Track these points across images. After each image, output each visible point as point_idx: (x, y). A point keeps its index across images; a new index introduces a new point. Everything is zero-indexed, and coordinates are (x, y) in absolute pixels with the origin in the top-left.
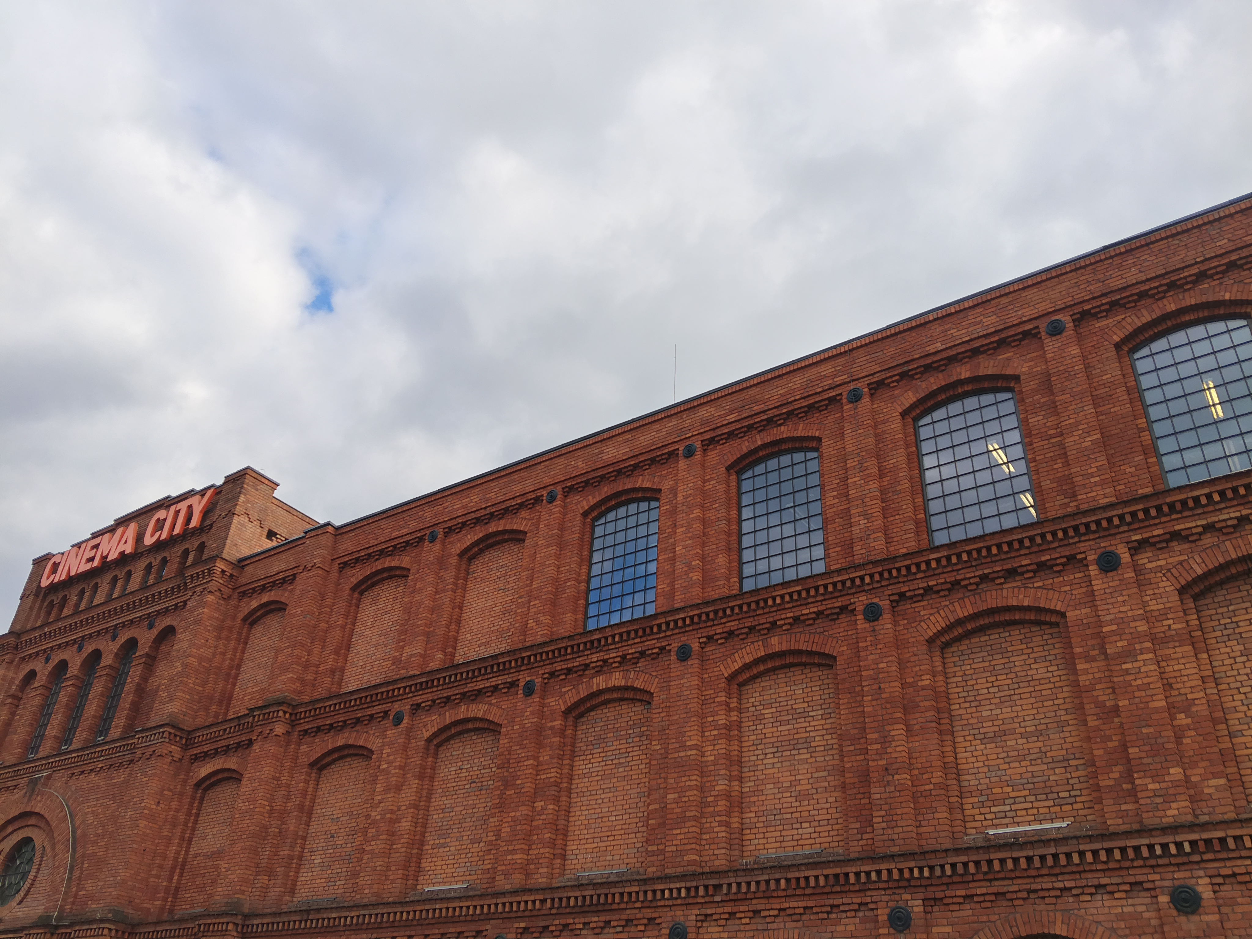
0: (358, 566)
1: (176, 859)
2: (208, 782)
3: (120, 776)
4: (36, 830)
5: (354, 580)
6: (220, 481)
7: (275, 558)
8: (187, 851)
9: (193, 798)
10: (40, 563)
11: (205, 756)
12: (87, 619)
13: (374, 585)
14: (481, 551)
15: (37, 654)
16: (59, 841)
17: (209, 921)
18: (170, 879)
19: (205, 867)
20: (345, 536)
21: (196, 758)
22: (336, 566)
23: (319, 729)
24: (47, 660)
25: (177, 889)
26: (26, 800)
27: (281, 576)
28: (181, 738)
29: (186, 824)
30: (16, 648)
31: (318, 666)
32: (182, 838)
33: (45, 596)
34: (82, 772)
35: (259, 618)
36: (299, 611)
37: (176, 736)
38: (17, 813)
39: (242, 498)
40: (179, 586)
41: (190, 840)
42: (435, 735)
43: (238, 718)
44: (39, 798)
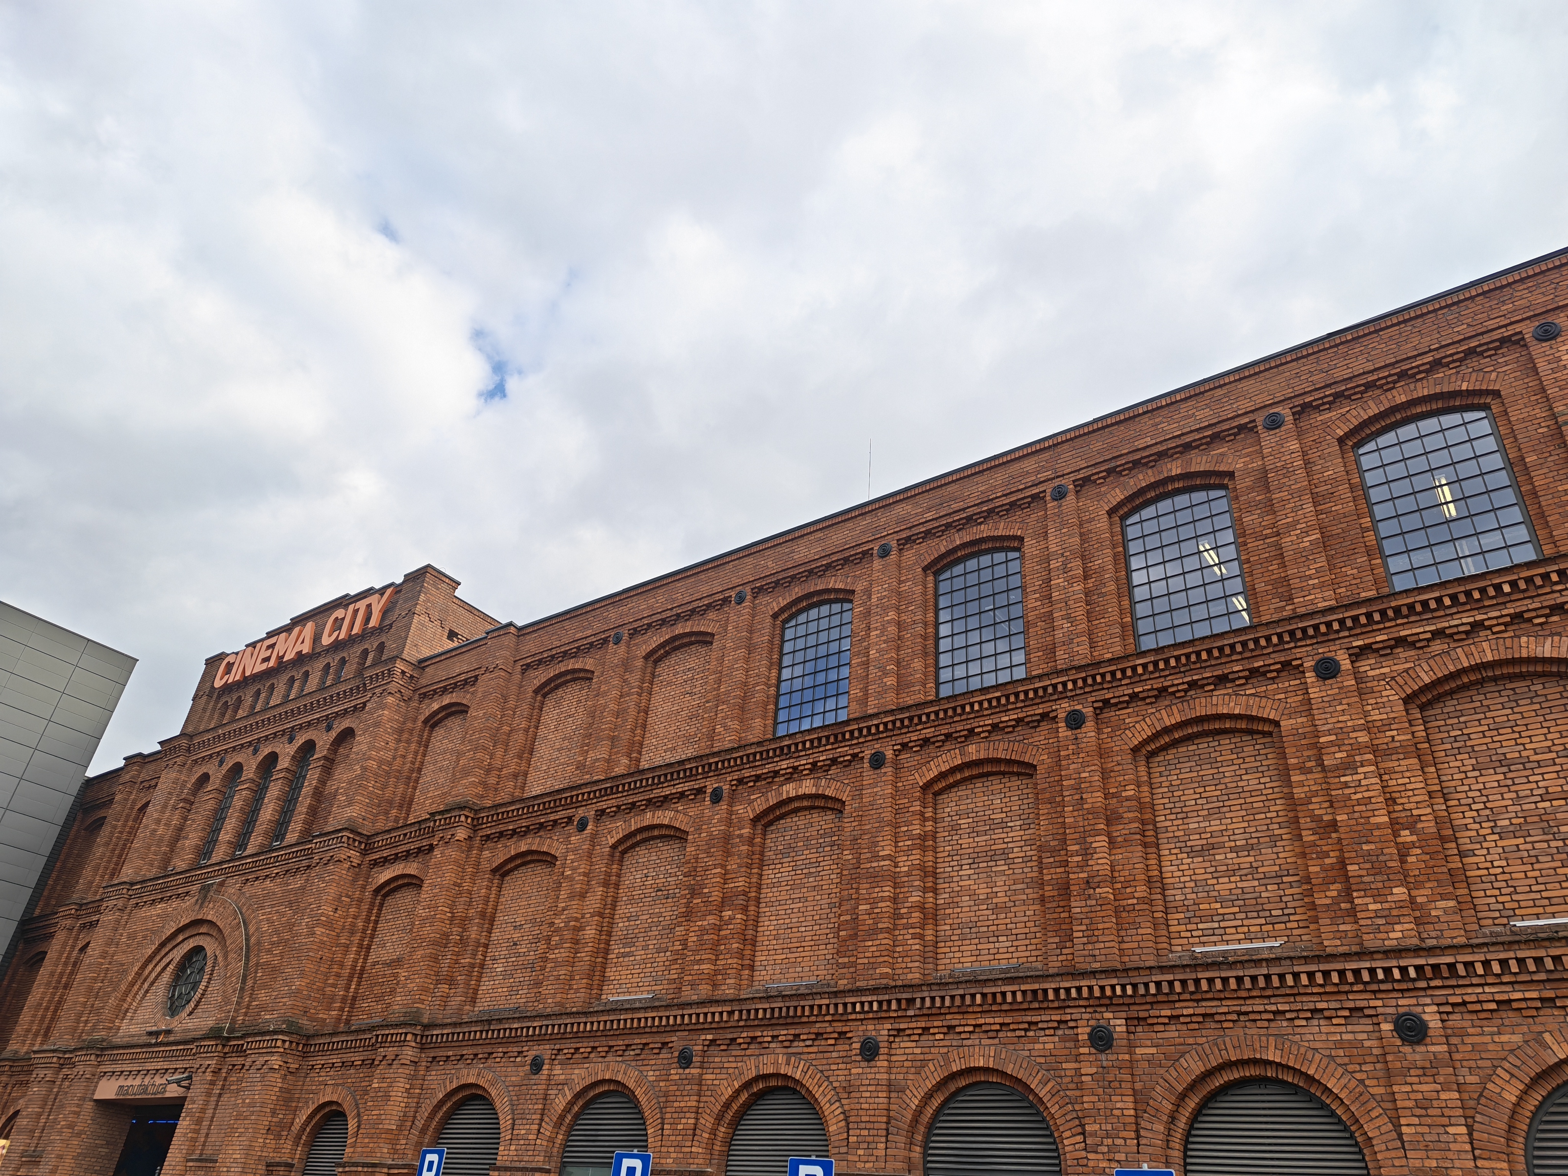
0: (542, 668)
1: (354, 967)
2: (387, 889)
3: (297, 882)
4: (208, 939)
5: (537, 683)
6: (399, 580)
7: (456, 659)
8: (365, 959)
9: (372, 904)
10: (212, 663)
11: (385, 861)
12: (263, 721)
13: (557, 687)
14: (667, 654)
15: (211, 756)
16: (232, 950)
17: (387, 1032)
18: (347, 988)
19: (384, 976)
20: (528, 637)
21: (375, 863)
22: (518, 668)
23: (501, 834)
24: (221, 763)
25: (354, 998)
26: (197, 907)
27: (463, 677)
28: (360, 843)
29: (364, 931)
30: (188, 750)
31: (500, 770)
32: (360, 946)
33: (219, 697)
34: (257, 878)
35: (441, 721)
36: (481, 713)
37: (354, 840)
38: (187, 921)
39: (422, 597)
40: (358, 687)
41: (369, 948)
42: (620, 842)
43: (419, 822)
44: (211, 905)
